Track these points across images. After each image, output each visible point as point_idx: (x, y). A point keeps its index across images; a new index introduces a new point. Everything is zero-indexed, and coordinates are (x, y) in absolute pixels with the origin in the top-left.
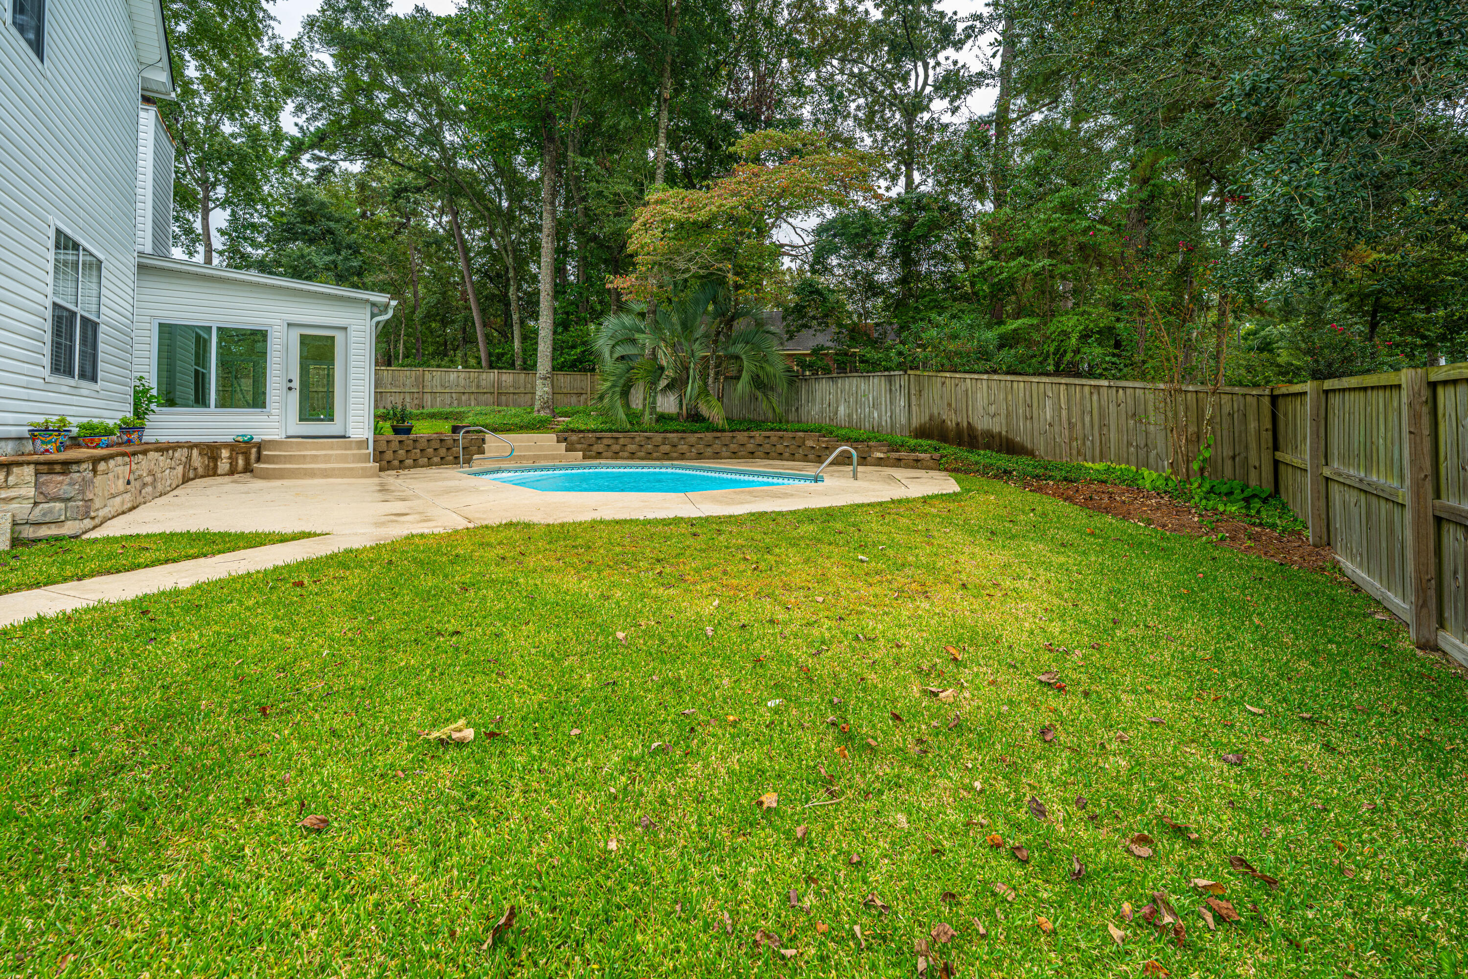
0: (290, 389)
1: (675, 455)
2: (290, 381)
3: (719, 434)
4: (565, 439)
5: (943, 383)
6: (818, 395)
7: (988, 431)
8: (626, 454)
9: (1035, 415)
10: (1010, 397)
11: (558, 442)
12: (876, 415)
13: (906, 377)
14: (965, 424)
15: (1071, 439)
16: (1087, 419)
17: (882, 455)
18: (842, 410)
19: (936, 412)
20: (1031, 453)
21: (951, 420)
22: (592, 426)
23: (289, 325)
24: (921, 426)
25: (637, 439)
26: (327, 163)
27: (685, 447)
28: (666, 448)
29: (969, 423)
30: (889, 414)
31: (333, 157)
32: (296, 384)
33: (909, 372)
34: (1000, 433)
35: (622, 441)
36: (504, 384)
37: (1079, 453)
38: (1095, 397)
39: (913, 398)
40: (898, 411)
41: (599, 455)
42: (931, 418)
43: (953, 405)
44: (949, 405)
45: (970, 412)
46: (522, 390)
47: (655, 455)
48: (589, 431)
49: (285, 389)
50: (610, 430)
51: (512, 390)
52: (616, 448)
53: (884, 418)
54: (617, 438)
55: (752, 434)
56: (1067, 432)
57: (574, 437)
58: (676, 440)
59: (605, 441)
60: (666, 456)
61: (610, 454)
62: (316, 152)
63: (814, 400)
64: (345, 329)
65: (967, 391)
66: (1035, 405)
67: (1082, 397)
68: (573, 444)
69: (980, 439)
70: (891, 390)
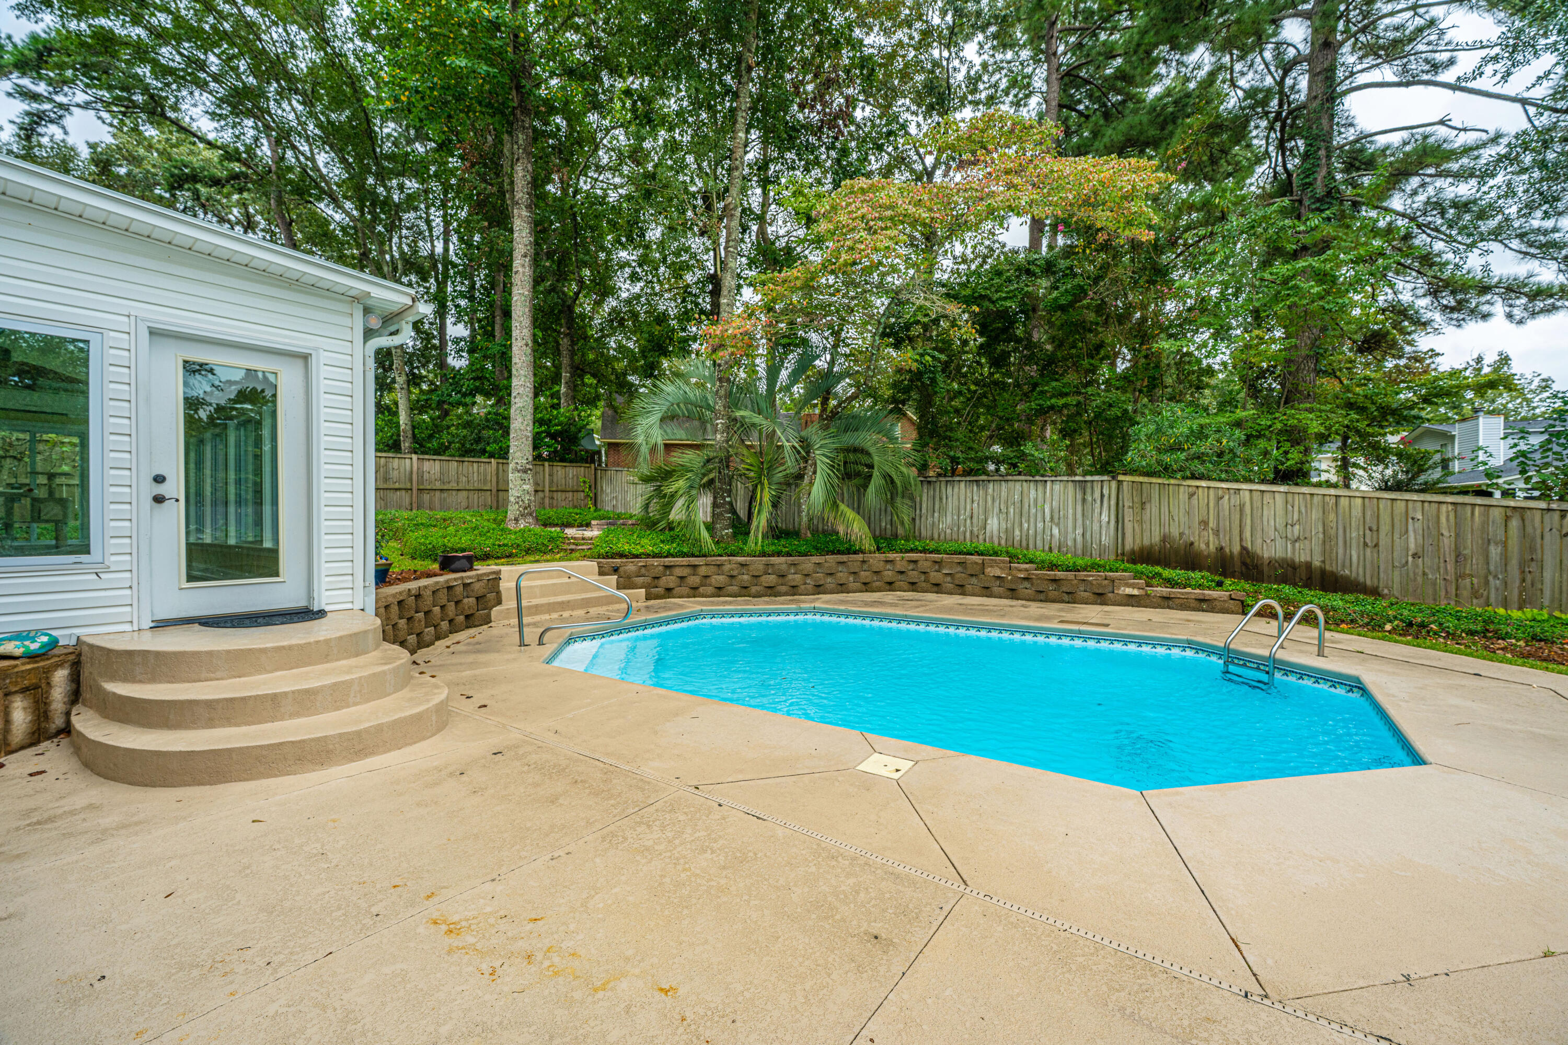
0: (159, 499)
1: (783, 589)
2: (159, 479)
3: (844, 558)
4: (616, 570)
5: (1191, 495)
6: (951, 504)
7: (1284, 560)
8: (710, 590)
9: (1384, 541)
10: (1332, 516)
11: (601, 573)
12: (1056, 531)
13: (1114, 484)
14: (1236, 549)
15: (1460, 576)
16: (1495, 552)
17: (1135, 592)
18: (993, 524)
19: (1175, 532)
20: (1375, 592)
21: (1206, 543)
22: (649, 549)
23: (153, 332)
24: (1142, 549)
25: (727, 567)
26: (47, 106)
27: (798, 577)
28: (771, 579)
29: (1244, 548)
30: (1079, 531)
31: (60, 99)
32: (176, 487)
33: (1121, 478)
34: (1308, 565)
35: (703, 571)
36: (426, 476)
37: (1475, 594)
38: (1515, 523)
39: (1128, 515)
40: (1096, 527)
41: (669, 592)
42: (1164, 539)
43: (1212, 524)
44: (1204, 523)
45: (1247, 534)
46: (453, 485)
47: (754, 589)
48: (648, 556)
49: (147, 501)
50: (684, 555)
51: (438, 485)
52: (694, 580)
53: (1070, 536)
54: (695, 567)
55: (891, 556)
56: (1450, 567)
57: (630, 566)
58: (784, 567)
59: (679, 572)
60: (771, 591)
61: (685, 590)
62: (26, 82)
63: (943, 510)
64: (305, 358)
65: (1242, 508)
66: (1385, 528)
67: (1485, 523)
68: (629, 577)
69: (1266, 569)
70: (1084, 500)
